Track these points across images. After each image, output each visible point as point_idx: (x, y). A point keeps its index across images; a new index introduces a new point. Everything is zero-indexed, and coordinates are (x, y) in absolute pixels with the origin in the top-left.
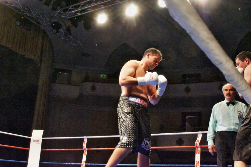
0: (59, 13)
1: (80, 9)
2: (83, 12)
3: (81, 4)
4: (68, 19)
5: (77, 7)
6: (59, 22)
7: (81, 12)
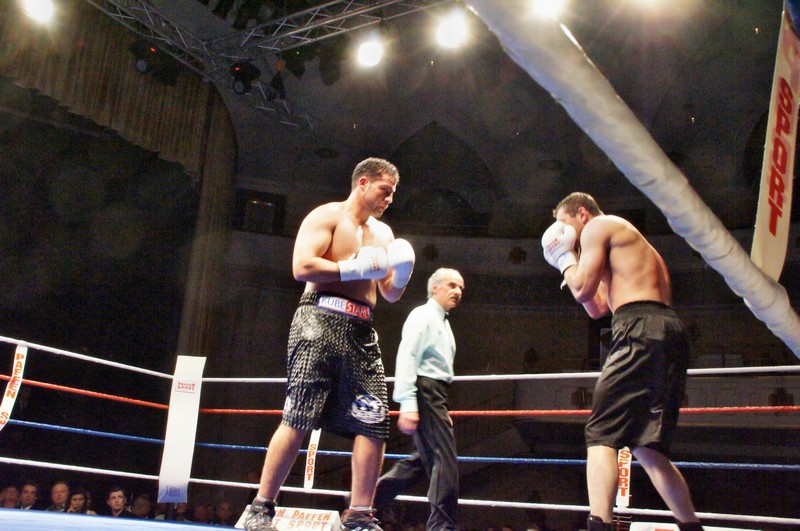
0: (255, 38)
1: (308, 27)
2: (320, 35)
4: (278, 55)
5: (301, 21)
6: (253, 63)
7: (312, 34)
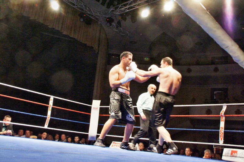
0: (112, 11)
1: (127, 7)
2: (131, 9)
3: (129, 2)
4: (119, 15)
5: (125, 5)
6: (112, 18)
7: (129, 9)
